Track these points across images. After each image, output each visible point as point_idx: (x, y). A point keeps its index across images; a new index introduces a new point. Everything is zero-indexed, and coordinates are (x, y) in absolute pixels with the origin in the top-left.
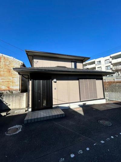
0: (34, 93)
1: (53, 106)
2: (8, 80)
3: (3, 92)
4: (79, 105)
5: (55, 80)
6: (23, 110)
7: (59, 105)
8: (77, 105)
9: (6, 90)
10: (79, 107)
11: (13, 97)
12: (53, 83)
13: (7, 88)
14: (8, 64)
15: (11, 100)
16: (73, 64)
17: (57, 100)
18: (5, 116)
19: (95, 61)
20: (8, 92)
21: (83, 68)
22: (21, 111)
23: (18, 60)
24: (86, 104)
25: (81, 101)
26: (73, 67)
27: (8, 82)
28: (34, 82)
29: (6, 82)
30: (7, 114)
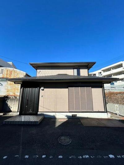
0: (23, 99)
1: (38, 113)
2: (15, 88)
3: (10, 97)
4: (67, 116)
5: (42, 88)
6: (15, 113)
7: (45, 113)
8: (64, 115)
9: (13, 96)
10: (66, 117)
11: (14, 101)
12: (41, 91)
13: (13, 95)
14: (16, 75)
15: (13, 103)
16: (76, 70)
17: (43, 108)
18: (2, 115)
19: (122, 64)
20: (14, 97)
21: (88, 74)
22: (14, 113)
23: (23, 72)
24: (77, 116)
25: (70, 111)
26: (76, 74)
27: (15, 89)
28: (24, 90)
29: (13, 89)
30: (4, 115)
